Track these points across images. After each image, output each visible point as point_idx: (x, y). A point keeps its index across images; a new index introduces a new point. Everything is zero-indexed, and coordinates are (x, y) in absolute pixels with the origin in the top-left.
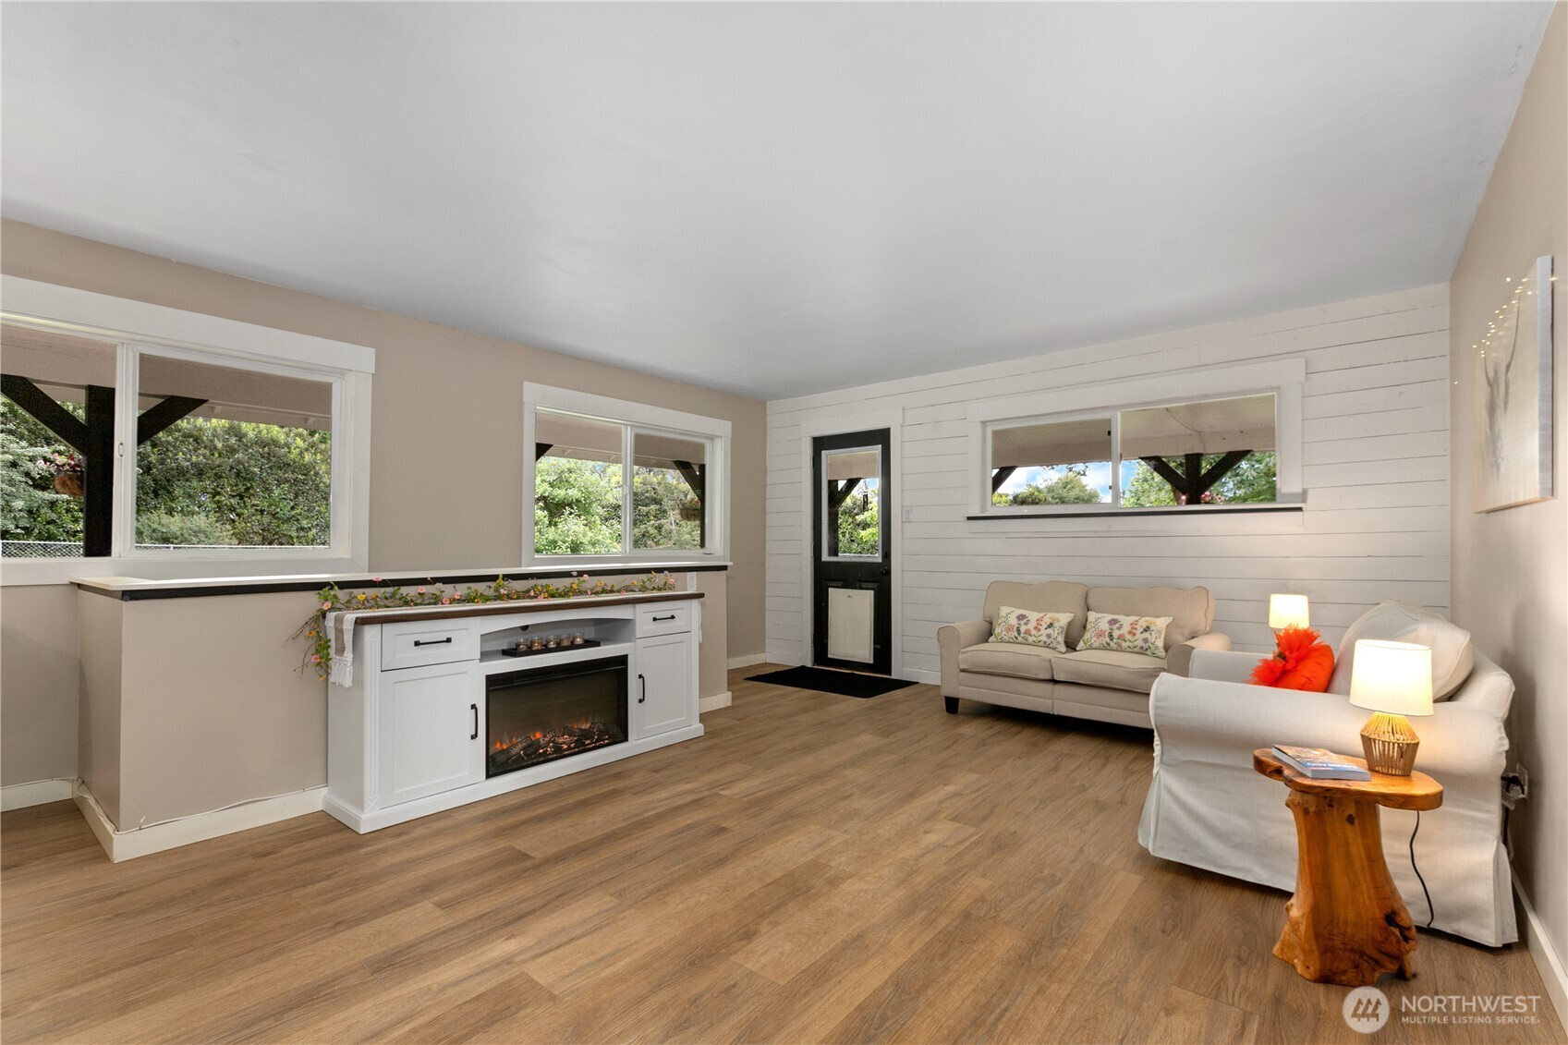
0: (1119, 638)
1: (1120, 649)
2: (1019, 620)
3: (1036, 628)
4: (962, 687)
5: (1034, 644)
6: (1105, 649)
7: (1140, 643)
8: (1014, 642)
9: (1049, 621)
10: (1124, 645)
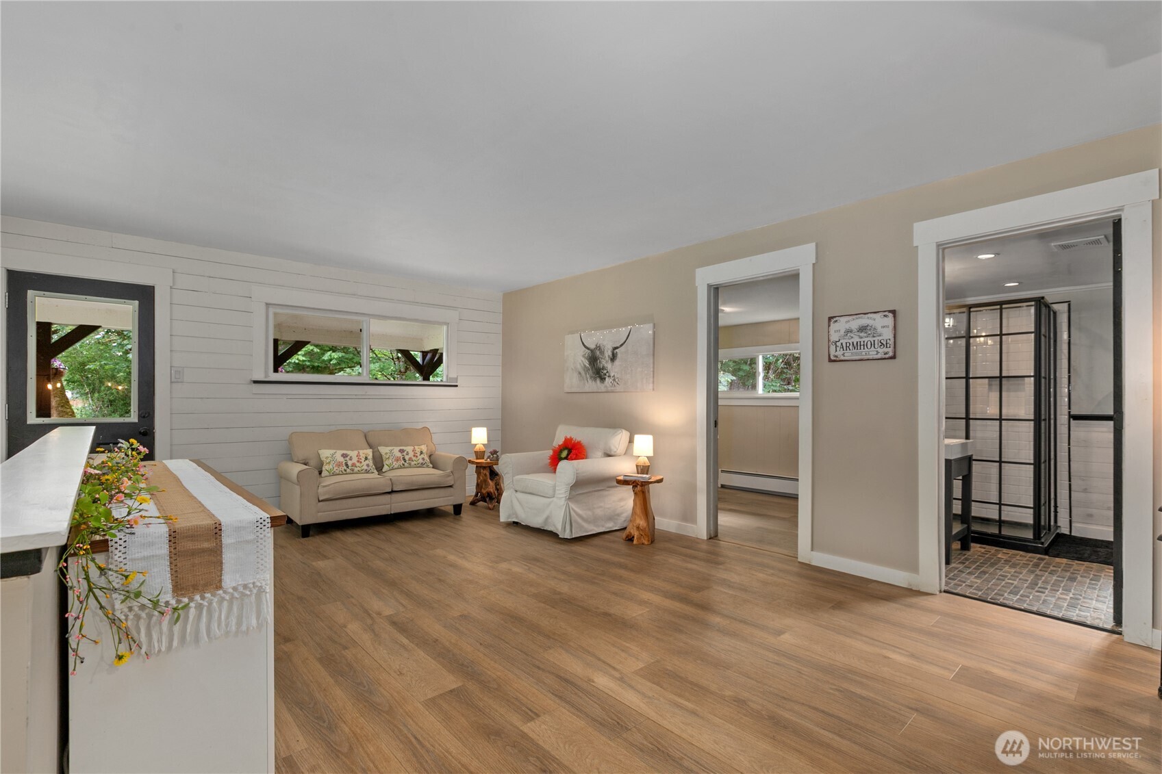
0: (409, 460)
1: (410, 466)
2: (344, 457)
3: (358, 461)
4: (320, 514)
5: (359, 472)
6: (401, 468)
7: (421, 461)
8: (344, 473)
9: (364, 456)
10: (413, 463)
